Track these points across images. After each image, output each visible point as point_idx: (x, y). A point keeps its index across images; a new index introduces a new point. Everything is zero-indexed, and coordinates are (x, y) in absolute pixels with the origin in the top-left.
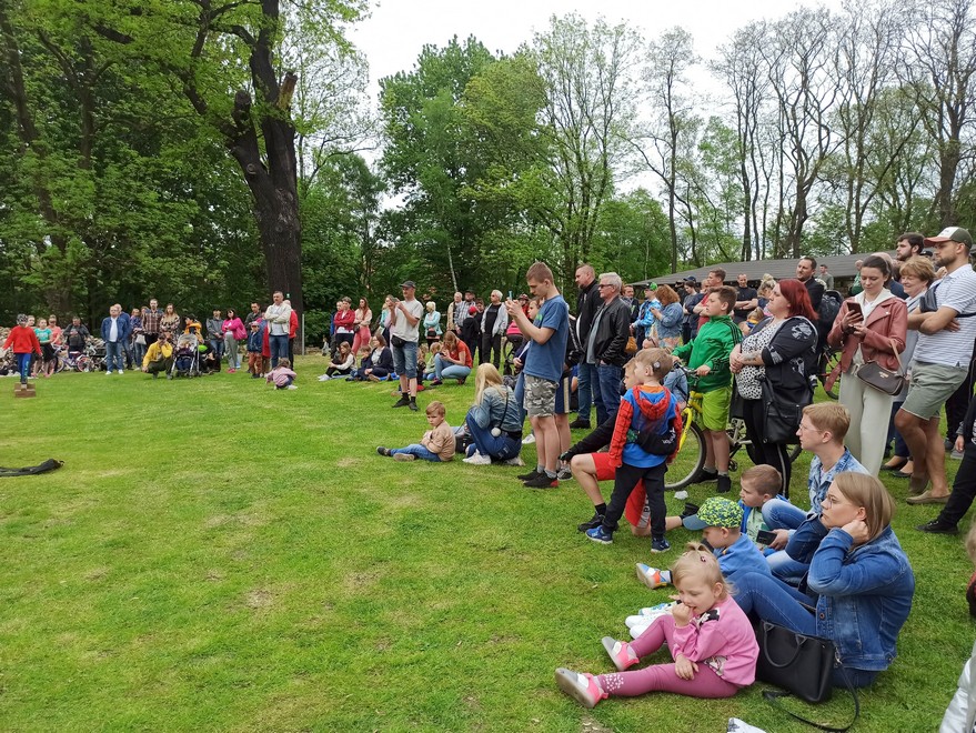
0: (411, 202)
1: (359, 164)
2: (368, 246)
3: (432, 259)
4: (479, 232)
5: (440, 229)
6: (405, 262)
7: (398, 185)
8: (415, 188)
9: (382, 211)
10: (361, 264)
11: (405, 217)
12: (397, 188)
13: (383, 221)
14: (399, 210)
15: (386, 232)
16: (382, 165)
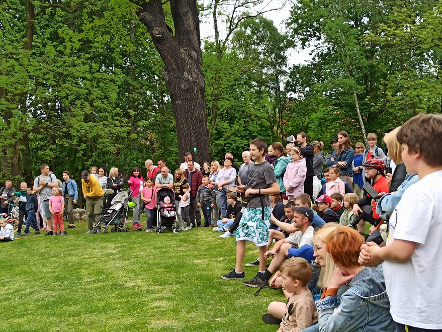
0: (317, 55)
1: (268, 25)
2: (280, 99)
3: (340, 106)
4: (384, 76)
5: (346, 77)
6: (314, 111)
7: (304, 41)
8: (320, 42)
9: (292, 66)
10: (274, 116)
11: (313, 69)
12: (303, 44)
13: (292, 75)
14: (306, 64)
15: (296, 85)
16: (289, 24)
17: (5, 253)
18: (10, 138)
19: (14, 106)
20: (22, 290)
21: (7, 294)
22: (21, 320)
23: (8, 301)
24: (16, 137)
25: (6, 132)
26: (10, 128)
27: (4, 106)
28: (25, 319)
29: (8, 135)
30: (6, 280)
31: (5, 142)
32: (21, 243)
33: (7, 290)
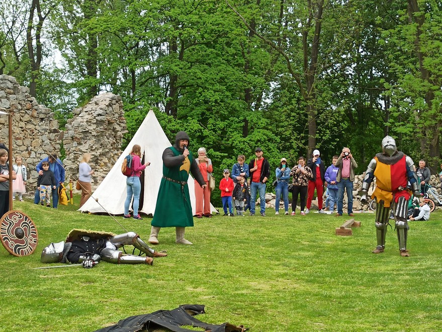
17: (419, 231)
18: (430, 119)
19: (436, 87)
20: (434, 268)
21: (419, 270)
22: (432, 296)
23: (420, 276)
24: (436, 118)
25: (426, 113)
26: (431, 109)
27: (426, 88)
28: (436, 296)
29: (428, 116)
30: (419, 257)
31: (425, 124)
32: (435, 224)
33: (419, 266)
